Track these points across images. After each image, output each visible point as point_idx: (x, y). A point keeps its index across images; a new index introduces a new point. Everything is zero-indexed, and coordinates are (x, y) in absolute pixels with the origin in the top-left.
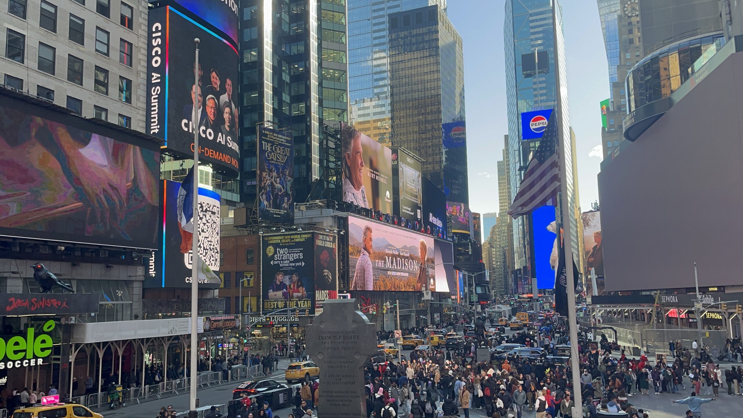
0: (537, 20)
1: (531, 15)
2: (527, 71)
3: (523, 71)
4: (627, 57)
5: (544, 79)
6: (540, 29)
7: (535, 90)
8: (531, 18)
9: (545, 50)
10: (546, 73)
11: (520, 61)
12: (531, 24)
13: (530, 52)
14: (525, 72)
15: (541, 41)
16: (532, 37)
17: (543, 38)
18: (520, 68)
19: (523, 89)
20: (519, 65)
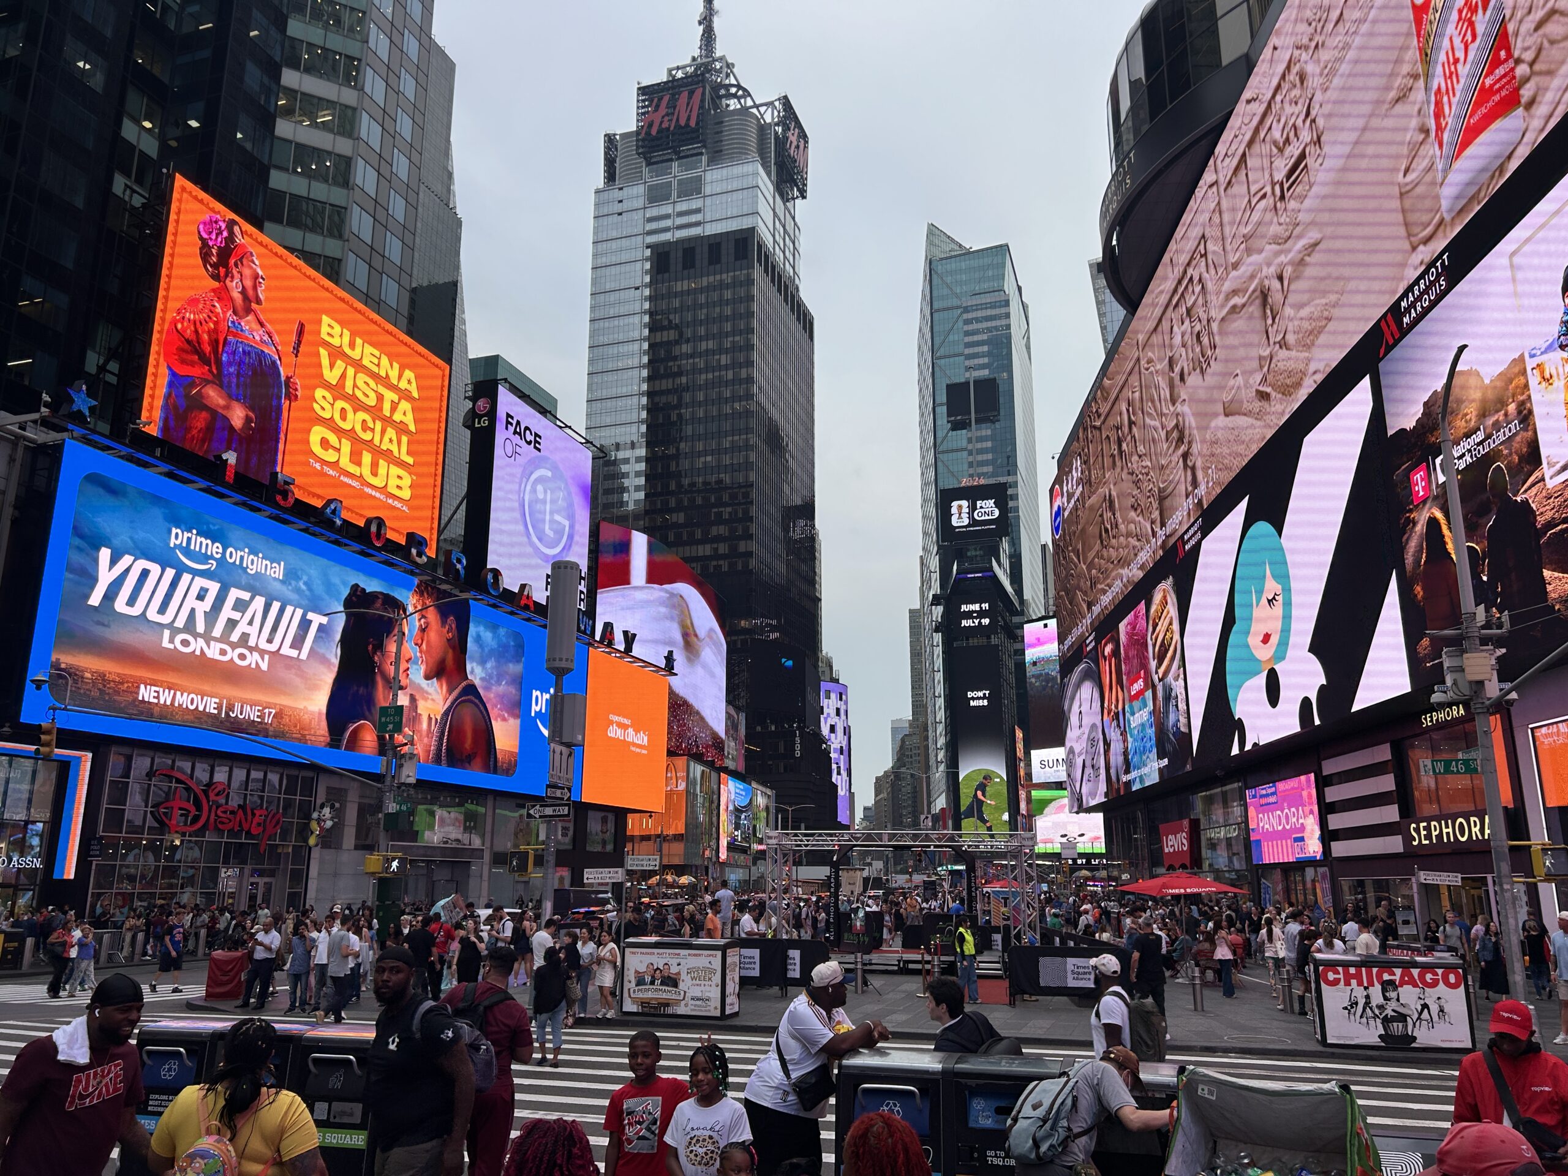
0: (978, 320)
1: (966, 310)
2: (955, 416)
3: (950, 415)
5: (989, 432)
6: (985, 337)
7: (970, 453)
8: (965, 316)
9: (991, 376)
10: (993, 422)
11: (942, 398)
12: (966, 328)
13: (963, 380)
14: (953, 419)
15: (986, 360)
16: (967, 351)
17: (989, 354)
18: (943, 410)
19: (947, 452)
20: (942, 404)
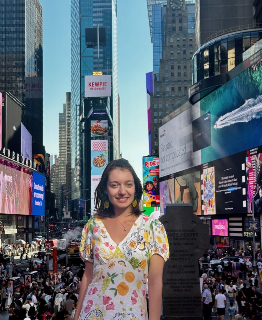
0: (98, 2)
2: (89, 42)
3: (86, 41)
4: (171, 41)
5: (102, 50)
6: (101, 9)
7: (95, 58)
9: (104, 27)
10: (104, 46)
11: (84, 34)
12: (94, 4)
13: (93, 27)
14: (88, 43)
15: (101, 20)
16: (94, 15)
17: (103, 17)
18: (84, 39)
19: (85, 57)
20: (83, 36)
